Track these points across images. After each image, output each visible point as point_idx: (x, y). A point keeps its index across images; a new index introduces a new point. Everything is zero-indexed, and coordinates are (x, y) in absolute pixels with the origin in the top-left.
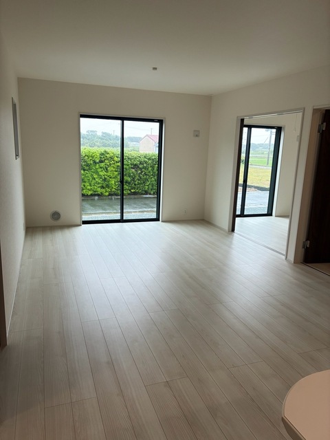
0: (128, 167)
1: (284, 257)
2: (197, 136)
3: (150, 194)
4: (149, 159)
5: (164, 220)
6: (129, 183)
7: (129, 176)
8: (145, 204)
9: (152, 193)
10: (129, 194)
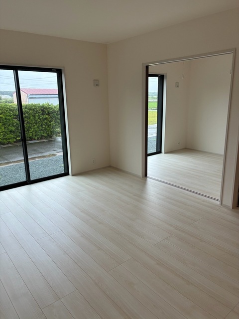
0: (10, 118)
1: (219, 203)
2: (97, 85)
3: (35, 140)
4: (30, 109)
5: (73, 173)
6: (14, 132)
7: (13, 126)
8: (34, 150)
9: (36, 138)
10: (15, 142)
